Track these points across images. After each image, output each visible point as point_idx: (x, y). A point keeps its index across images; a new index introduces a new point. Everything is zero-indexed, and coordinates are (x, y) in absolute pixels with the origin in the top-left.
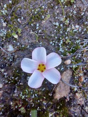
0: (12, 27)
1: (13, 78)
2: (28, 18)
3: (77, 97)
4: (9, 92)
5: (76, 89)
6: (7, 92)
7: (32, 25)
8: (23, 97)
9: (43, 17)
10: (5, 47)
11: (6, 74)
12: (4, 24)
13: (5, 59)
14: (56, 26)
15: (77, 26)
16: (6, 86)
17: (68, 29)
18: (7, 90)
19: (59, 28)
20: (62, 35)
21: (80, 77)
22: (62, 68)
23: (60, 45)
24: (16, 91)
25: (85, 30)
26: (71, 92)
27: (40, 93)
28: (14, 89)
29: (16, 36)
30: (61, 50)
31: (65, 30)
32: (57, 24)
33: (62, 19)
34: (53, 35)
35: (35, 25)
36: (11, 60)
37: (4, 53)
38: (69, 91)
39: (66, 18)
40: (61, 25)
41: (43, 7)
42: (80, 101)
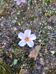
0: (19, 20)
1: (12, 42)
2: (28, 19)
4: (7, 48)
5: (41, 55)
6: (6, 48)
7: (29, 21)
9: (35, 19)
10: (13, 28)
12: (16, 18)
13: (11, 33)
14: (40, 24)
15: (50, 27)
16: (7, 45)
17: (45, 27)
19: (41, 25)
20: (42, 29)
21: (45, 50)
22: (37, 44)
23: (39, 33)
24: (11, 48)
25: (54, 29)
26: (38, 57)
28: (10, 47)
31: (43, 27)
33: (43, 22)
34: (37, 28)
36: (14, 34)
37: (12, 30)
38: (38, 56)
39: (46, 22)
40: (42, 25)
41: (36, 15)
42: (42, 63)
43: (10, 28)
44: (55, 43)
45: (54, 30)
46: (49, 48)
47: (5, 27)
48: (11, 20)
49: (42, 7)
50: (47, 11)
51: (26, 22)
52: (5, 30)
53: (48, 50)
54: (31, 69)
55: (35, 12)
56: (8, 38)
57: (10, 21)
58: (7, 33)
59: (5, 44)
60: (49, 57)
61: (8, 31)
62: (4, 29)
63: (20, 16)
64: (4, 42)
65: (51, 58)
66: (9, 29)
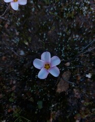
0: (24, 36)
1: (24, 76)
3: (74, 92)
5: (73, 86)
6: (19, 88)
7: (40, 34)
8: (32, 91)
9: (49, 28)
11: (18, 73)
12: (17, 33)
13: (18, 61)
14: (59, 35)
15: (77, 36)
16: (18, 82)
17: (70, 38)
18: (19, 86)
20: (64, 43)
21: (77, 77)
22: (63, 69)
23: (62, 51)
24: (26, 87)
25: (83, 39)
26: (69, 88)
27: (45, 88)
29: (27, 44)
30: (63, 55)
31: (67, 39)
32: (61, 34)
33: (65, 30)
34: (57, 43)
35: (43, 35)
36: (22, 62)
37: (17, 57)
39: (68, 30)
40: (64, 35)
41: (50, 20)
42: (77, 95)
43: (13, 53)
44: (89, 60)
45: (84, 41)
46: (83, 71)
47: (4, 54)
48: (10, 39)
49: (56, 2)
50: (66, 9)
51: (36, 36)
52: (5, 59)
53: (82, 74)
54: (64, 108)
55: (46, 13)
56: (15, 71)
57: (8, 41)
58: (11, 64)
59: (14, 82)
60: (85, 84)
61: (12, 58)
62: (4, 57)
63: (22, 28)
64: (12, 80)
65: (89, 84)
66: (12, 56)
